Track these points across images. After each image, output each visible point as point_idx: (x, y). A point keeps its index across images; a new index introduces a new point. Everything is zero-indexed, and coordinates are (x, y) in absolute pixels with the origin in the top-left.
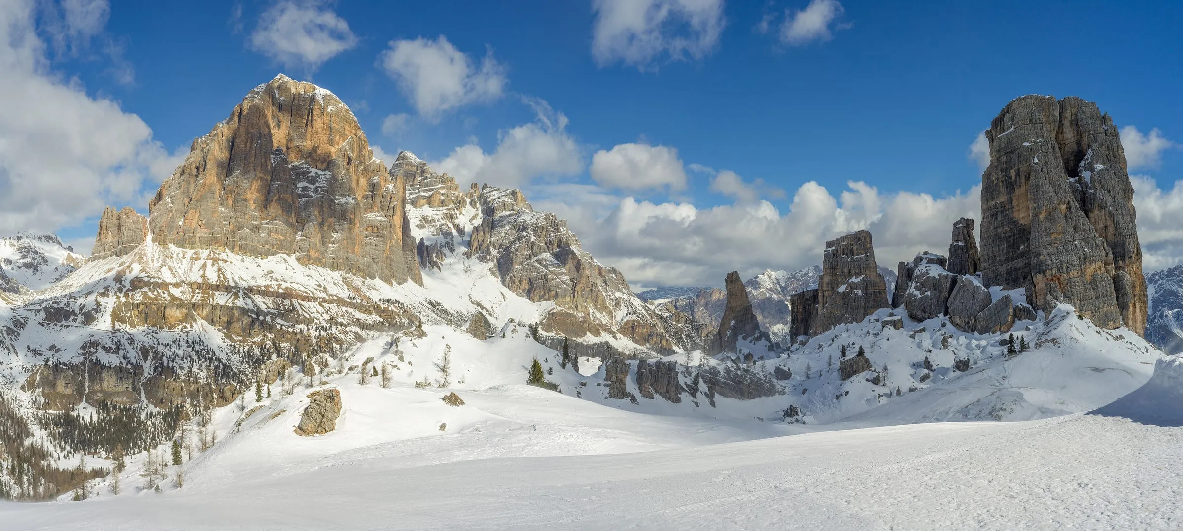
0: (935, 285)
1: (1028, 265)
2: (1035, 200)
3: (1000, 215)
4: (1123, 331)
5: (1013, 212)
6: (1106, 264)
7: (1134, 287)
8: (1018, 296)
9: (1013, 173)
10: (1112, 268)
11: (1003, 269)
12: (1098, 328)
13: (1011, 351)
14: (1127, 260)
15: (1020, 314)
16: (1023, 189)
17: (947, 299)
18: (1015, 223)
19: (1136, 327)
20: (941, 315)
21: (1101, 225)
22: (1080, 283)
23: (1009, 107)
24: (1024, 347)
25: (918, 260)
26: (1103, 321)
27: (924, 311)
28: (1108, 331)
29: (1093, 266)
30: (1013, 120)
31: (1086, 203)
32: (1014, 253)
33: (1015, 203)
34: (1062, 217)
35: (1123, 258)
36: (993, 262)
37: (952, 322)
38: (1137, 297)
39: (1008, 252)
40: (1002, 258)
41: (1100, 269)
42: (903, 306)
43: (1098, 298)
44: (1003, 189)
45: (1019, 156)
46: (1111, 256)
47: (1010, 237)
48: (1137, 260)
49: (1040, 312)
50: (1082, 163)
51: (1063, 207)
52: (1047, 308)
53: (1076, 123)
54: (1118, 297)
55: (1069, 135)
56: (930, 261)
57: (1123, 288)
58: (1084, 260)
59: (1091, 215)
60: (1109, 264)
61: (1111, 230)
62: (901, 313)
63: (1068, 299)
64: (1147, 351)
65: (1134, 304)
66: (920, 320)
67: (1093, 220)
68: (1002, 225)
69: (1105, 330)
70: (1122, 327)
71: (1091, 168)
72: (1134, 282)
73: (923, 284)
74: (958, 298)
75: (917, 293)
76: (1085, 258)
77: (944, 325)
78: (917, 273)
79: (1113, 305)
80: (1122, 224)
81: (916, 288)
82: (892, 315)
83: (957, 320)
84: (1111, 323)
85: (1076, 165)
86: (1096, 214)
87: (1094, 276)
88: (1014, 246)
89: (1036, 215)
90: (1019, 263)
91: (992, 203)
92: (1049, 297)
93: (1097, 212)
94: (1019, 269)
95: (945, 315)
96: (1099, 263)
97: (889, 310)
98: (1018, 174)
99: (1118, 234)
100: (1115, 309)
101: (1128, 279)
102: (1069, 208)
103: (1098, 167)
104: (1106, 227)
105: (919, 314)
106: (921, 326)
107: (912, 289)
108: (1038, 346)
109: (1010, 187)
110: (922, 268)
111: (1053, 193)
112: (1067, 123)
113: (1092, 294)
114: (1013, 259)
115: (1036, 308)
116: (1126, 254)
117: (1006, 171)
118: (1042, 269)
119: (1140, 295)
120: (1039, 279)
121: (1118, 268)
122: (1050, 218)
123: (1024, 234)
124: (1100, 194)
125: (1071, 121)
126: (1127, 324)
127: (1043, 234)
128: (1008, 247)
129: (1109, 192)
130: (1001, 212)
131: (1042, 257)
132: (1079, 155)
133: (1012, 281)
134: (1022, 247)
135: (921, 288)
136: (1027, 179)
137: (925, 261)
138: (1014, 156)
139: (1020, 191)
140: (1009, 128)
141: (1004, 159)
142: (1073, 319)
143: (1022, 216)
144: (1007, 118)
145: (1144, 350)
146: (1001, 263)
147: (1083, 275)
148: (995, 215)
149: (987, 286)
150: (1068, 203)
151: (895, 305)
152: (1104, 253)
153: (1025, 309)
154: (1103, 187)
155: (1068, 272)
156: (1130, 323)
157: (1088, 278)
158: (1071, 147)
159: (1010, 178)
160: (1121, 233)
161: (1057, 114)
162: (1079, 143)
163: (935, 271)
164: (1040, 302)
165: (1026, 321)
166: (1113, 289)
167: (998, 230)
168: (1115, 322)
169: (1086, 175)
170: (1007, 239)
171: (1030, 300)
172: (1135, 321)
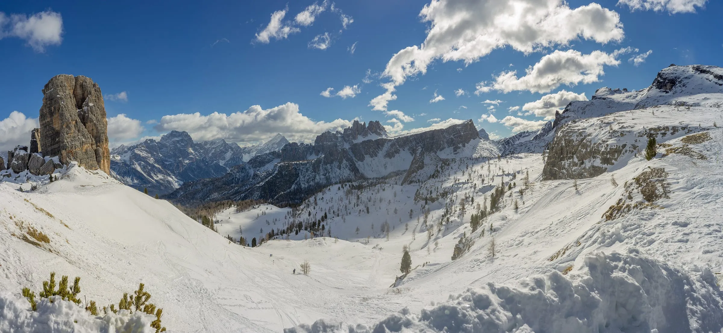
0: (23, 158)
1: (59, 147)
2: (62, 120)
3: (47, 127)
4: (99, 171)
5: (53, 125)
6: (92, 145)
7: (104, 153)
8: (56, 159)
9: (53, 108)
10: (94, 147)
11: (49, 149)
12: (87, 170)
13: (51, 181)
14: (101, 143)
15: (55, 166)
16: (57, 115)
17: (28, 163)
18: (53, 129)
19: (105, 169)
20: (26, 170)
21: (91, 129)
22: (81, 153)
23: (52, 79)
24: (56, 179)
25: (16, 149)
26: (90, 167)
27: (19, 169)
28: (91, 171)
29: (86, 146)
30: (53, 85)
31: (84, 119)
32: (54, 142)
33: (54, 121)
34: (73, 126)
35: (100, 142)
36: (46, 146)
37: (30, 172)
38: (105, 157)
39: (51, 142)
40: (49, 144)
41: (89, 147)
42: (11, 168)
43: (88, 158)
44: (49, 116)
45: (55, 101)
46: (94, 142)
47: (52, 136)
48: (105, 143)
49: (65, 165)
50: (84, 103)
51: (74, 122)
52: (67, 163)
53: (82, 86)
54: (96, 158)
55: (79, 91)
56: (20, 149)
57: (99, 154)
58: (82, 143)
59: (87, 125)
60: (93, 145)
61: (95, 131)
62: (11, 171)
63: (75, 159)
64: (107, 178)
65: (104, 160)
66: (18, 173)
67: (87, 127)
68: (49, 131)
69: (90, 171)
70: (98, 170)
71: (87, 105)
72: (104, 151)
73: (18, 159)
74: (32, 162)
75: (16, 162)
76: (83, 142)
77: (27, 174)
78: (15, 154)
79: (94, 161)
80: (99, 128)
81: (15, 161)
82: (7, 172)
83: (32, 171)
84: (93, 168)
85: (82, 104)
86: (89, 124)
87: (86, 151)
88: (54, 139)
89: (62, 126)
90: (56, 146)
91: (44, 122)
92: (68, 159)
93: (89, 123)
94: (56, 149)
95: (27, 170)
96: (89, 144)
97: (6, 170)
98: (55, 108)
99: (98, 132)
100: (95, 163)
101: (101, 150)
102: (76, 122)
103: (91, 104)
104: (93, 129)
105: (17, 170)
106: (18, 175)
107: (14, 161)
108: (62, 178)
109: (52, 114)
110: (17, 152)
111: (69, 116)
112: (78, 87)
113: (86, 157)
114: (54, 145)
115: (63, 164)
116: (101, 141)
117: (50, 108)
118: (65, 148)
119: (106, 157)
120: (64, 152)
121: (97, 146)
122: (68, 126)
123: (57, 134)
124: (91, 116)
125: (80, 86)
126: (100, 168)
127: (65, 134)
128: (52, 140)
129: (94, 115)
130: (48, 125)
131: (64, 143)
132: (83, 99)
133: (53, 153)
134: (57, 139)
135: (17, 160)
136: (59, 111)
137: (18, 149)
138: (53, 102)
139: (56, 116)
140: (51, 89)
141: (49, 102)
142: (76, 167)
143: (57, 126)
144: (50, 85)
145: (106, 178)
146: (49, 146)
147: (82, 149)
148: (46, 127)
149: (43, 157)
150: (76, 120)
151: (8, 168)
152: (91, 140)
153: (58, 164)
154: (92, 113)
155: (75, 149)
156: (102, 167)
157: (84, 151)
158: (80, 95)
159: (52, 111)
160: (99, 132)
161: (74, 83)
162: (83, 94)
163: (22, 153)
164: (64, 161)
165: (59, 169)
166: (94, 155)
167: (47, 133)
168: (95, 168)
169: (85, 108)
170: (51, 137)
171: (60, 161)
172: (104, 166)
